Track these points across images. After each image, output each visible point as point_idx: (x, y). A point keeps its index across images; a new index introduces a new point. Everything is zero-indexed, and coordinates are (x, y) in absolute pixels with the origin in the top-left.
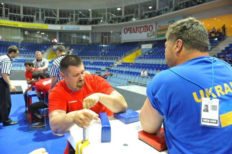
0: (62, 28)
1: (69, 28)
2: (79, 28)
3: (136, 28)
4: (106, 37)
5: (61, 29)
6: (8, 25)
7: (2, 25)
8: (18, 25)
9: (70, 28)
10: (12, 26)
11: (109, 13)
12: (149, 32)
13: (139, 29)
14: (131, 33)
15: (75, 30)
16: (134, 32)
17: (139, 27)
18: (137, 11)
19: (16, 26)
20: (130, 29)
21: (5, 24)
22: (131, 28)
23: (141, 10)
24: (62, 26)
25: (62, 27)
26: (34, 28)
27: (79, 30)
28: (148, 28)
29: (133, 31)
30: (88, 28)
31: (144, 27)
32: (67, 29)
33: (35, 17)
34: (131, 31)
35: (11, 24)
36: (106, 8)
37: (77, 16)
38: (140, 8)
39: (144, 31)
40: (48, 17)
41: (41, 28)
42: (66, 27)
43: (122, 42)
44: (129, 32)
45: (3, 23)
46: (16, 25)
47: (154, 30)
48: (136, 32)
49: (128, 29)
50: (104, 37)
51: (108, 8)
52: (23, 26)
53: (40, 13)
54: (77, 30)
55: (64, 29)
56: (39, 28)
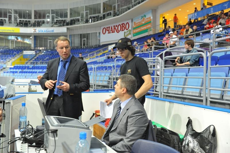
0: (35, 32)
1: (42, 31)
2: (53, 30)
3: (114, 26)
4: (85, 39)
5: (34, 32)
9: (44, 31)
11: (87, 11)
12: (125, 31)
13: (117, 28)
14: (109, 33)
15: (49, 32)
16: (112, 32)
17: (116, 26)
18: (115, 7)
20: (108, 29)
22: (109, 27)
23: (118, 5)
24: (35, 28)
25: (35, 30)
26: (4, 31)
27: (53, 32)
28: (125, 26)
29: (111, 30)
30: (63, 29)
31: (121, 25)
32: (41, 32)
33: (7, 19)
34: (109, 30)
36: (84, 5)
37: (53, 17)
38: (117, 3)
39: (121, 30)
40: (22, 19)
41: (13, 32)
42: (40, 30)
43: (101, 44)
44: (107, 32)
47: (130, 28)
48: (114, 32)
49: (106, 29)
50: (83, 39)
51: (86, 5)
53: (13, 15)
54: (51, 32)
55: (37, 32)
56: (10, 32)
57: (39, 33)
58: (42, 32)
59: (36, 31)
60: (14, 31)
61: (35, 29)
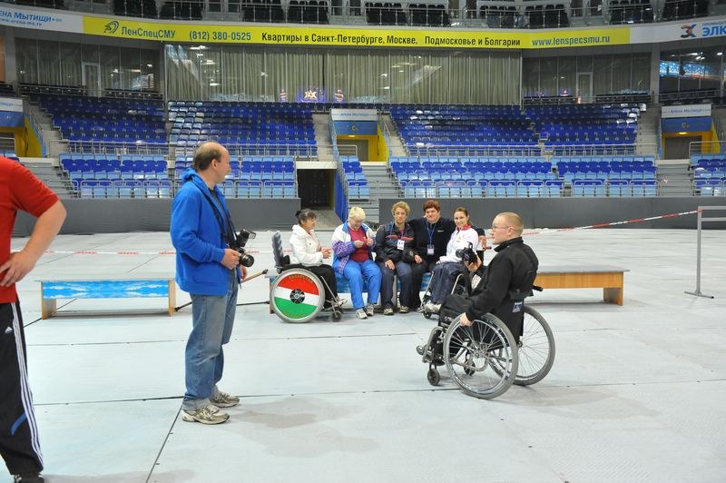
0: (690, 34)
5: (683, 36)
6: (489, 46)
7: (471, 46)
8: (518, 43)
10: (501, 46)
19: (511, 47)
21: (480, 42)
24: (690, 23)
25: (690, 28)
26: (574, 45)
32: (714, 35)
35: (498, 42)
41: (605, 43)
42: (709, 27)
45: (473, 41)
46: (514, 42)
52: (535, 43)
55: (699, 33)
56: (596, 44)
57: (709, 36)
58: (719, 35)
59: (694, 31)
60: (609, 39)
61: (690, 25)
